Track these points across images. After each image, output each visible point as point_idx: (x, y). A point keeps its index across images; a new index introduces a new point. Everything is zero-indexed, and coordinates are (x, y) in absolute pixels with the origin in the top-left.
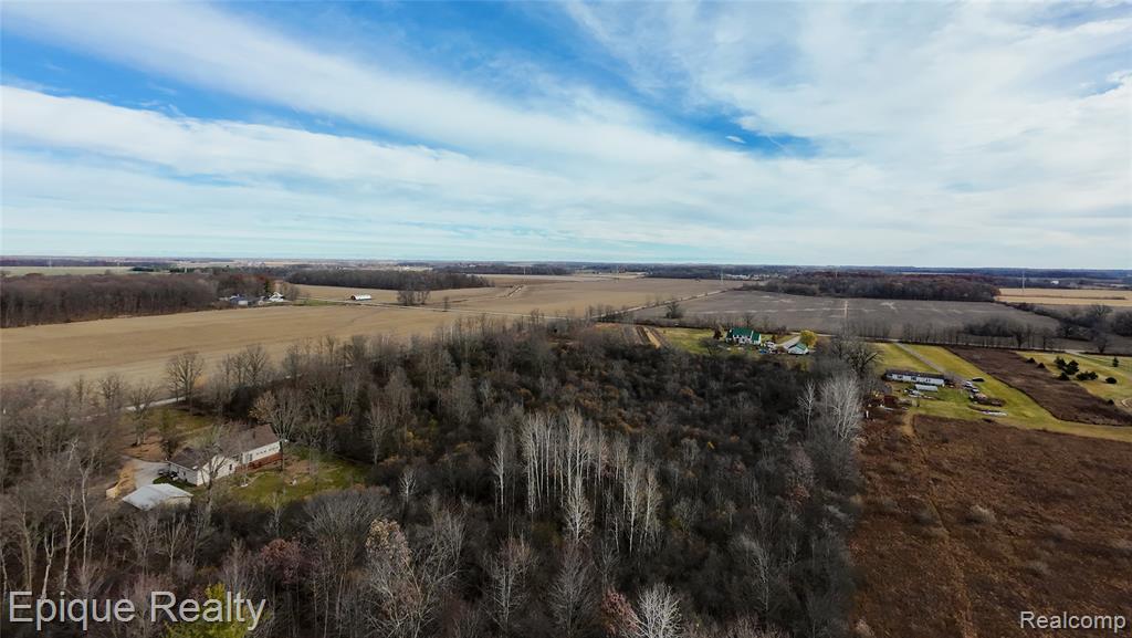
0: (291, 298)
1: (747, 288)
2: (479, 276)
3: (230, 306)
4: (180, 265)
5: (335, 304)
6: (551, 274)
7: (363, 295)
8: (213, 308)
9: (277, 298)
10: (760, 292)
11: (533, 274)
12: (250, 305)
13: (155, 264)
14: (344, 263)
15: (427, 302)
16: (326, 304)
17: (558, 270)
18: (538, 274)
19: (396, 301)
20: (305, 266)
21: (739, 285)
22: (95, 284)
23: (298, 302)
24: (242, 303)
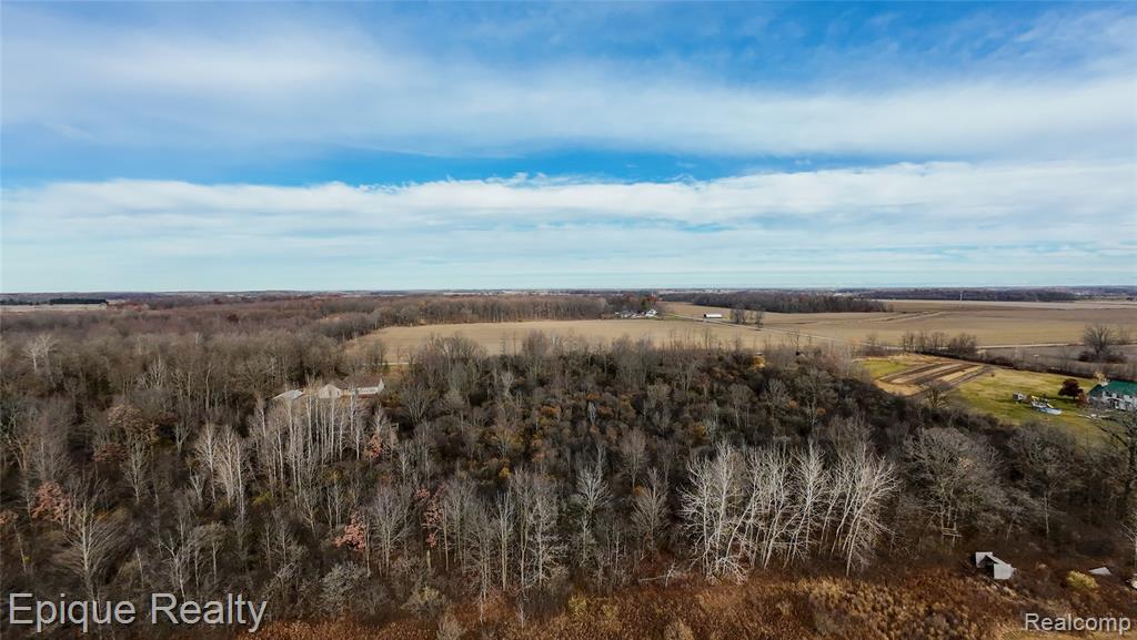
0: (661, 313)
7: (714, 314)
9: (651, 314)
23: (663, 317)
24: (625, 316)
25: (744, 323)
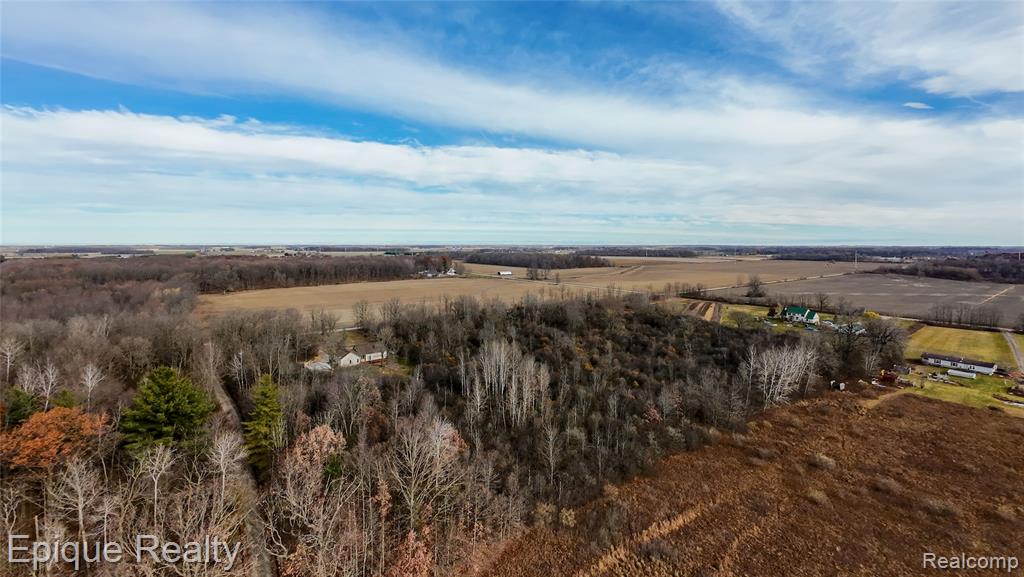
0: (459, 272)
1: (884, 271)
2: (602, 257)
3: (422, 277)
4: (412, 250)
5: (485, 277)
6: (677, 256)
7: (506, 272)
8: (412, 278)
9: (451, 272)
10: (894, 275)
11: (661, 256)
12: (433, 277)
13: (398, 250)
14: (515, 248)
15: (548, 277)
16: (480, 277)
17: (685, 253)
18: (665, 256)
19: (525, 276)
20: (487, 250)
21: (875, 266)
22: (352, 262)
23: (464, 275)
24: (430, 275)
25: (537, 279)
